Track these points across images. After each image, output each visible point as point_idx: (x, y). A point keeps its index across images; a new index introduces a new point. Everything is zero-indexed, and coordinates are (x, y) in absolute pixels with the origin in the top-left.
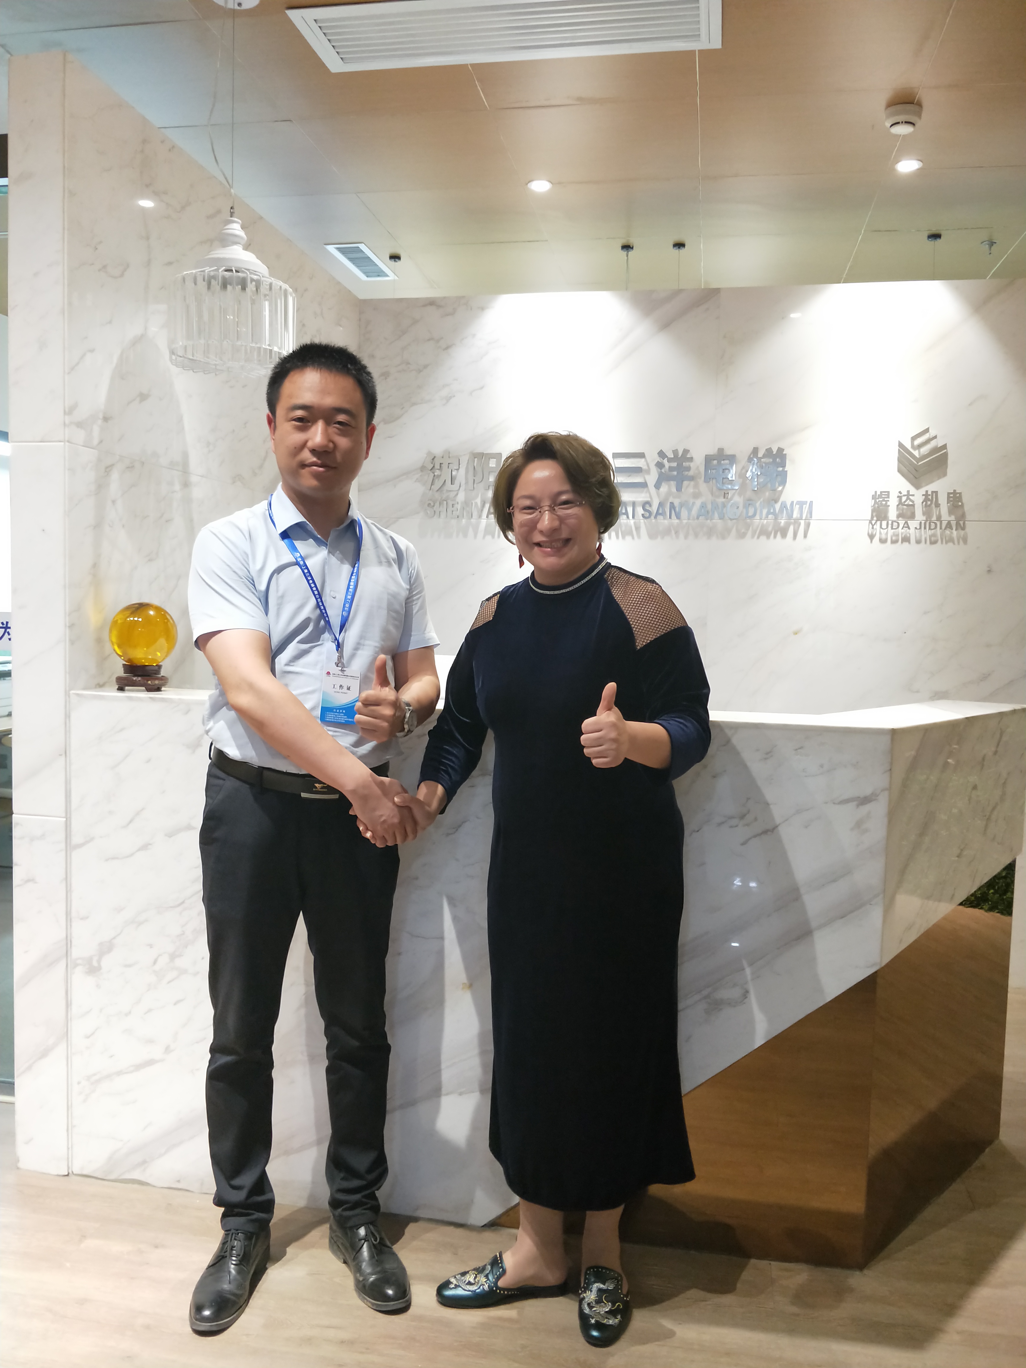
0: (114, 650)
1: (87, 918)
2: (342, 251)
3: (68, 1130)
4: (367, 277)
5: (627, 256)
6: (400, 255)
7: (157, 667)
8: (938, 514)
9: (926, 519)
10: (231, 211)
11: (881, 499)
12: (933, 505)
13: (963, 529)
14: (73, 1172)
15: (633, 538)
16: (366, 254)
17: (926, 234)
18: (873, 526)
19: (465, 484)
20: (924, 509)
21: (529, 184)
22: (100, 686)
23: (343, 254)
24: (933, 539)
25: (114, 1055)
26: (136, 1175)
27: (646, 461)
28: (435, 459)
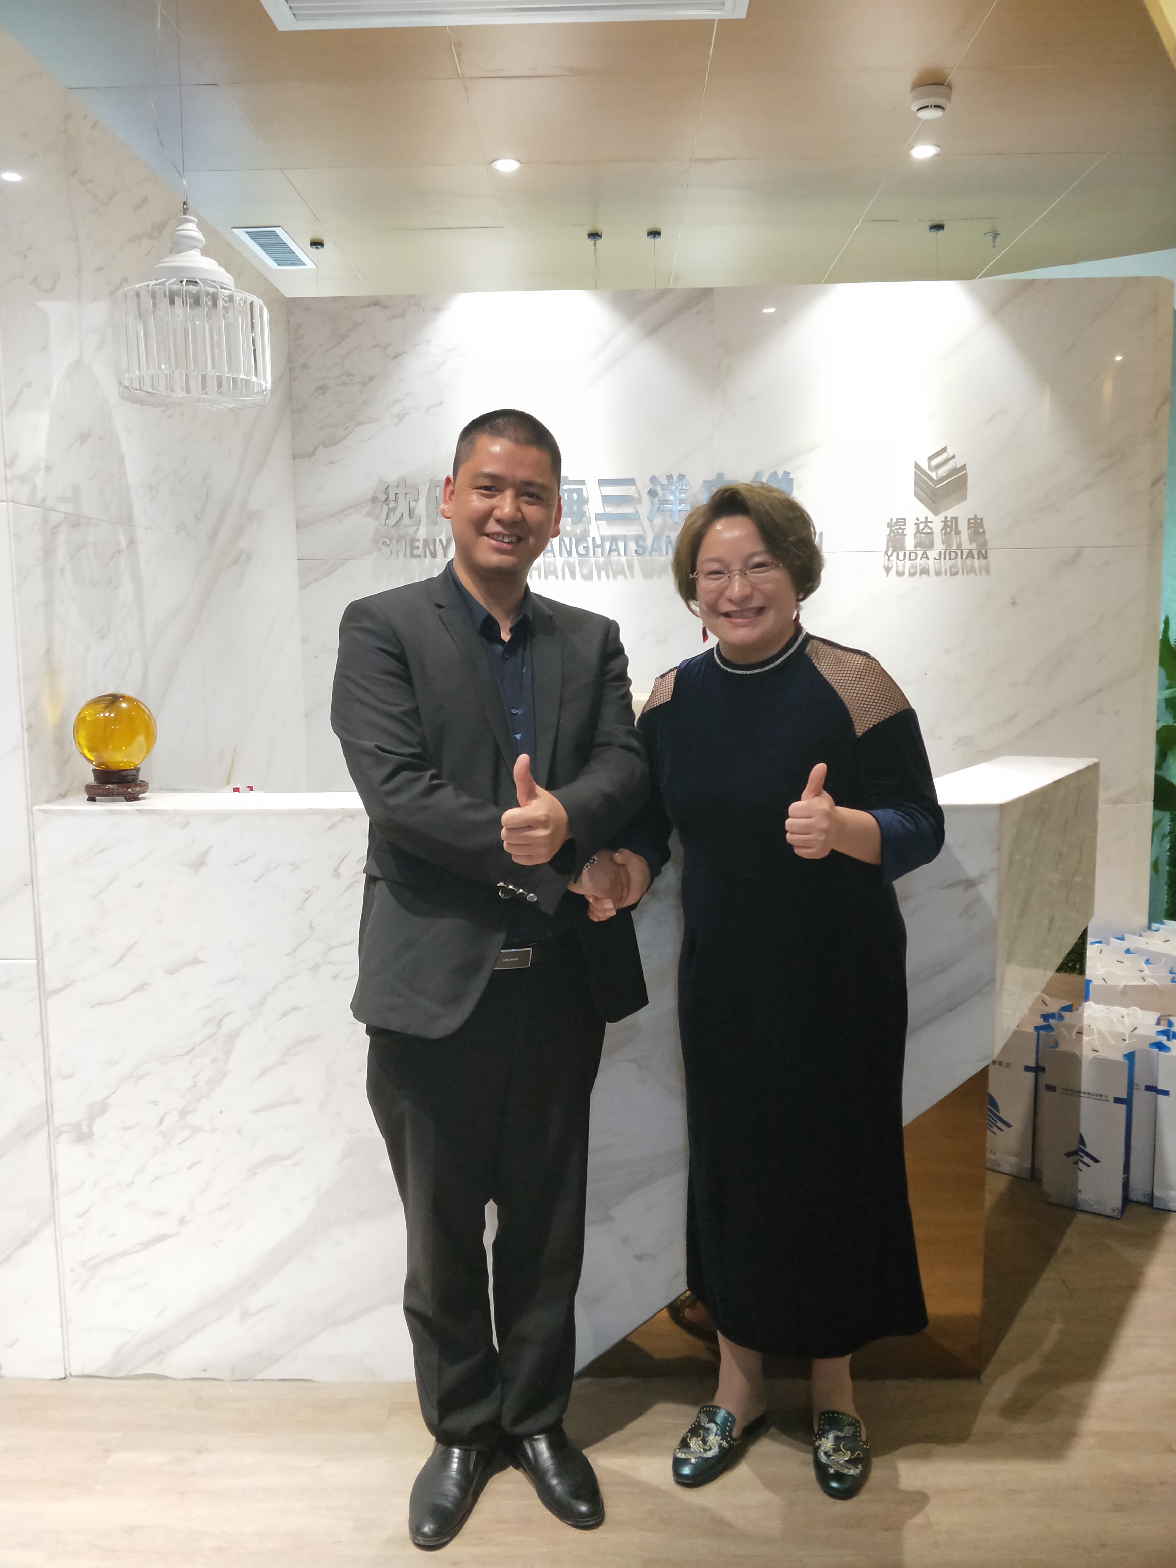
0: (82, 753)
1: (72, 1076)
2: (253, 236)
3: (62, 1327)
4: (279, 265)
5: (595, 245)
6: (323, 241)
7: (136, 771)
8: (958, 541)
9: (946, 547)
10: (184, 207)
11: (897, 527)
12: (953, 533)
13: (985, 558)
14: (71, 1374)
15: (626, 578)
16: (282, 240)
17: (927, 225)
18: (889, 557)
19: (426, 517)
20: (943, 537)
21: (493, 164)
22: (62, 796)
23: (253, 239)
24: (953, 570)
25: (115, 1234)
26: (151, 1368)
27: (637, 488)
28: (390, 489)
